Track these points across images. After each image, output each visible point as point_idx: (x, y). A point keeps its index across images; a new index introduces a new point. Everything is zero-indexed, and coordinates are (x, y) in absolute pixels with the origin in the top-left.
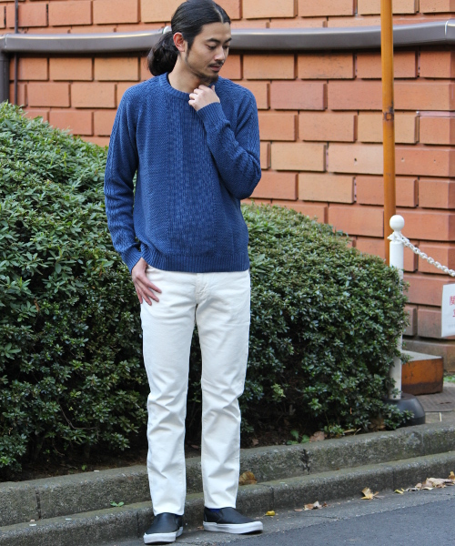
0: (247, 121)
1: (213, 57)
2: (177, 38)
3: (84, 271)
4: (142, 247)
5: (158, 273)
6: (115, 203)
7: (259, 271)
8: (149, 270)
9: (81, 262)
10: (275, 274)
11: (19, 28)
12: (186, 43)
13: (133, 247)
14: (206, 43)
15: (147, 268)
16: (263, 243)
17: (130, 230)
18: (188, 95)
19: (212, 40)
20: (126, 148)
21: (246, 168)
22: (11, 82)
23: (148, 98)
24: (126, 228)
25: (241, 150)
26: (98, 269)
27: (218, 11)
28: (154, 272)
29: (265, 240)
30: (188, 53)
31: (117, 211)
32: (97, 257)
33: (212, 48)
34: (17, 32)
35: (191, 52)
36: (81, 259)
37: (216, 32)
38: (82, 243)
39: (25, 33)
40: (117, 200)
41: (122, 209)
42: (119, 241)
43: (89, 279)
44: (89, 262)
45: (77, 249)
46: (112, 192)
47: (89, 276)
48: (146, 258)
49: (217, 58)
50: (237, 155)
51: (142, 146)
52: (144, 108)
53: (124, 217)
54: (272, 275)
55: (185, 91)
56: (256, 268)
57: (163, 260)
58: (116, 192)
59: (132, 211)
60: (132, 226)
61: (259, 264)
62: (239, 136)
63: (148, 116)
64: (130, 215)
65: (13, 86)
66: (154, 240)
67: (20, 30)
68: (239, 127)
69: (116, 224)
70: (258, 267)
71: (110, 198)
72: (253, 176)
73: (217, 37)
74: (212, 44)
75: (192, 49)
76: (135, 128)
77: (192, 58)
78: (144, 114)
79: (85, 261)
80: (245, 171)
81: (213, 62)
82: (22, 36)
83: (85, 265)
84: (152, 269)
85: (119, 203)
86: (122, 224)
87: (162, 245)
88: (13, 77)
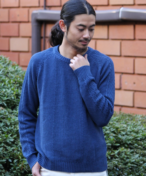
0: (106, 77)
1: (82, 36)
2: (61, 23)
3: (12, 166)
4: (38, 155)
5: (47, 172)
6: (24, 126)
7: (133, 165)
8: (42, 170)
9: (10, 161)
10: (143, 167)
11: (46, 7)
12: (66, 26)
13: (33, 154)
14: (77, 27)
15: (41, 168)
16: (140, 147)
17: (32, 143)
18: (70, 60)
19: (81, 25)
20: (31, 92)
21: (103, 108)
22: (41, 38)
23: (45, 61)
24: (29, 142)
25: (101, 96)
26: (20, 165)
27: (86, 7)
28: (44, 171)
29: (142, 145)
30: (67, 33)
31: (25, 131)
32: (20, 158)
33: (81, 30)
34: (45, 9)
35: (69, 33)
36: (11, 159)
37: (83, 20)
38: (13, 148)
39: (50, 9)
40: (25, 124)
41: (28, 130)
42: (26, 150)
43: (15, 171)
44: (15, 161)
45: (9, 152)
46: (22, 119)
47: (15, 169)
48: (40, 162)
49: (84, 36)
50: (98, 99)
51: (40, 91)
52: (42, 67)
53: (29, 135)
54: (141, 168)
55: (68, 57)
56: (131, 163)
57: (50, 164)
58: (25, 119)
59: (34, 131)
60: (34, 141)
61: (134, 161)
62: (100, 87)
63: (44, 72)
64: (33, 134)
65: (43, 40)
66: (44, 151)
67: (47, 8)
68: (101, 81)
69: (24, 139)
70: (133, 163)
71: (21, 122)
72: (109, 113)
73: (84, 23)
74: (81, 28)
75: (69, 30)
76: (36, 79)
77: (70, 36)
78: (42, 71)
79: (13, 160)
80: (103, 110)
81: (82, 39)
82: (48, 11)
83: (12, 162)
84: (43, 169)
85: (27, 126)
86: (27, 139)
87: (49, 154)
88: (43, 35)
